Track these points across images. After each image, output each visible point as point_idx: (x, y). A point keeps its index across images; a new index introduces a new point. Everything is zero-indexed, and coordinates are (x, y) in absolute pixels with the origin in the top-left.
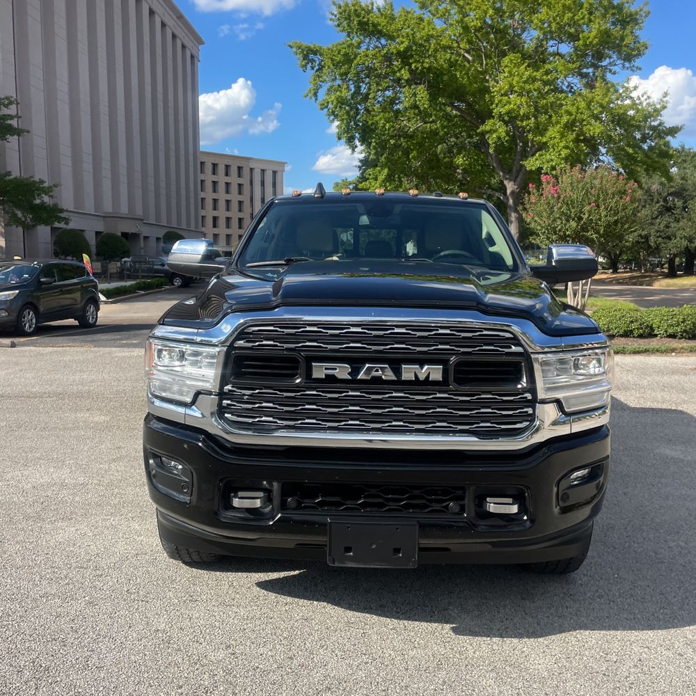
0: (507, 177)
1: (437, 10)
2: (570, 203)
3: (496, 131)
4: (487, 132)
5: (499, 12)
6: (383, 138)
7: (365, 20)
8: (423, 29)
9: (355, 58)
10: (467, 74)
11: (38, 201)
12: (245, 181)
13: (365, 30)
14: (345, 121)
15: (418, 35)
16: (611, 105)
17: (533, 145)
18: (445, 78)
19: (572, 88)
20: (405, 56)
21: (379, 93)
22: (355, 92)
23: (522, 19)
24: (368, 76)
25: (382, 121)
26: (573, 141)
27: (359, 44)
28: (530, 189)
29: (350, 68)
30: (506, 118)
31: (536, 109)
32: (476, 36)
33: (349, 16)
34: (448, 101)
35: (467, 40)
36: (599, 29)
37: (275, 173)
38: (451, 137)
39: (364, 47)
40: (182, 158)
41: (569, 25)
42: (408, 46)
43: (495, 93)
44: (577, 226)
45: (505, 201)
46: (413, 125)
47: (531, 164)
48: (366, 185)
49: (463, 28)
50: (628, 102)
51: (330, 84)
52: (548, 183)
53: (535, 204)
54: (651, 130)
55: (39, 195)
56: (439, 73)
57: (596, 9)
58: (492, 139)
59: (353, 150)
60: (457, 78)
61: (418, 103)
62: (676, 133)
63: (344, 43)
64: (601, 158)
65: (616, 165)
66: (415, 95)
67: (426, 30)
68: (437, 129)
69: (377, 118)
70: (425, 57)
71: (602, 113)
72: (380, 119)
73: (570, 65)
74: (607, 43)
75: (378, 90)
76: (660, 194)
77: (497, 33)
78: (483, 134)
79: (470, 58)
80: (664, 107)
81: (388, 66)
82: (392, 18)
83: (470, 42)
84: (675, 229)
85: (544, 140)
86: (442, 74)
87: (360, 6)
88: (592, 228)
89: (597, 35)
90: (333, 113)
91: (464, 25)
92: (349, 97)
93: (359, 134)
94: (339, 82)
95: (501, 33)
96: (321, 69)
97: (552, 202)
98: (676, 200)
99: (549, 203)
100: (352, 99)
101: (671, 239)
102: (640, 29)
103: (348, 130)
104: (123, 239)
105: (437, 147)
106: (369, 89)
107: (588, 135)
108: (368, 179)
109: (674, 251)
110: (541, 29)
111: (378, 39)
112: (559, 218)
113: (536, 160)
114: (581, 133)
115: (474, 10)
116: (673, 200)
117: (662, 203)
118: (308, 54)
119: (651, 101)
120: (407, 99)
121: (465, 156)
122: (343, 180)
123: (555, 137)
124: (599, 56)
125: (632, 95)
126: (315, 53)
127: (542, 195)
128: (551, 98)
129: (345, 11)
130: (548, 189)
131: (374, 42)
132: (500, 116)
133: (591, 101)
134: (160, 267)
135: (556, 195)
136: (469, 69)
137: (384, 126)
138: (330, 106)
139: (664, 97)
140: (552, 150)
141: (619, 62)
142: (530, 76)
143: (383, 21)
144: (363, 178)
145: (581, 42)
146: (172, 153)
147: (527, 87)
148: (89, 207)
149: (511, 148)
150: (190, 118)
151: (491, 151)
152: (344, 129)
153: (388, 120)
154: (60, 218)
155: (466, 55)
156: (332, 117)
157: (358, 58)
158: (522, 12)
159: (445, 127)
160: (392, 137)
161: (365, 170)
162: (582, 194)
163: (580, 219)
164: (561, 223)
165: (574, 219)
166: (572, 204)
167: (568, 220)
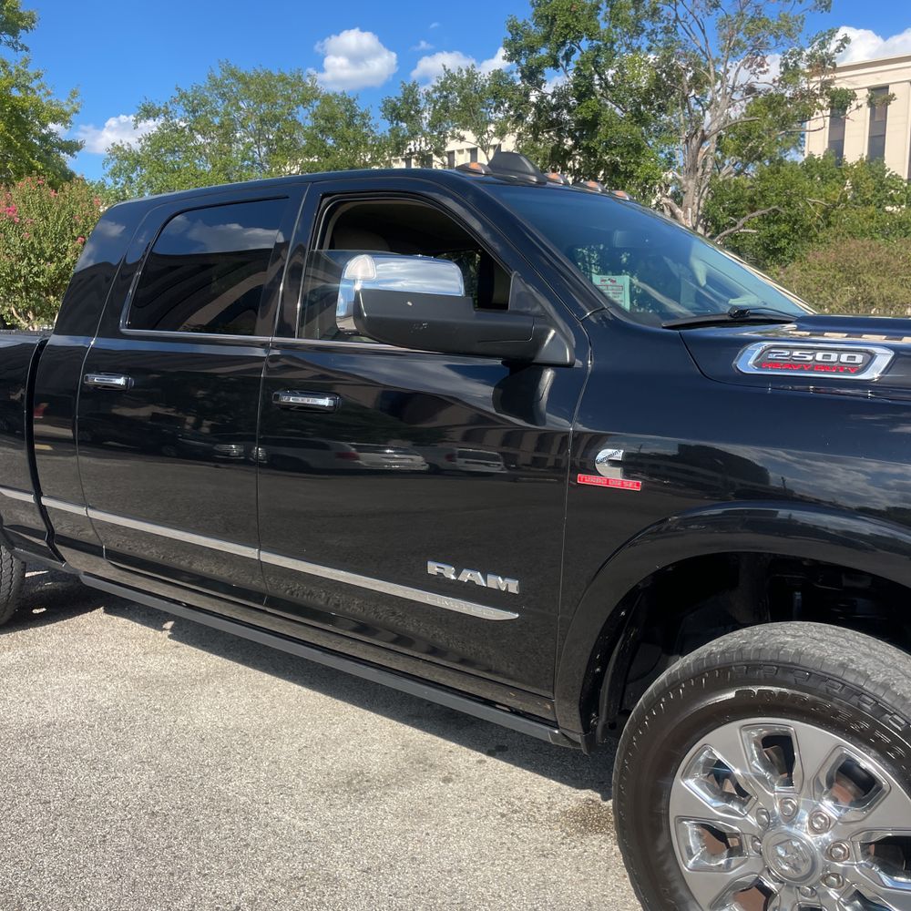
2: (40, 234)
97: (10, 229)
135: (16, 220)
162: (60, 222)
163: (60, 261)
164: (30, 264)
165: (50, 259)
166: (43, 235)
167: (38, 261)
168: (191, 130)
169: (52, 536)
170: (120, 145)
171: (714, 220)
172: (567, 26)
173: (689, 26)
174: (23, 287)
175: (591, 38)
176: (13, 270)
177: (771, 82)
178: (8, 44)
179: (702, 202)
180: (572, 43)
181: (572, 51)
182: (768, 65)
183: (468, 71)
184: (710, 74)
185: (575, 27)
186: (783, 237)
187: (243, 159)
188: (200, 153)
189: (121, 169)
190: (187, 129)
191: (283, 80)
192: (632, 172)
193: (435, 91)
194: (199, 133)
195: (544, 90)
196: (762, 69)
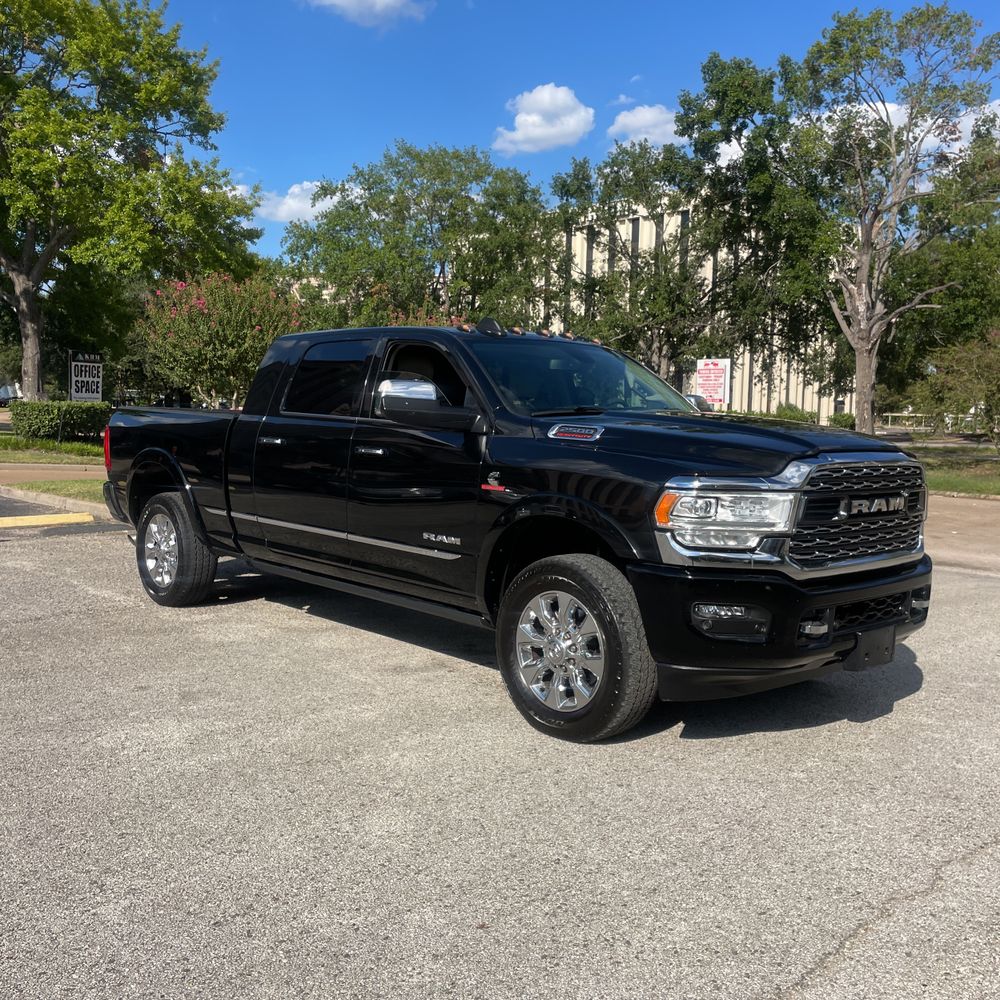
0: (14, 267)
2: (225, 322)
97: (199, 319)
119: (237, 193)
135: (205, 311)
162: (241, 313)
163: (240, 346)
164: (214, 349)
165: (232, 345)
166: (227, 324)
167: (222, 346)
168: (366, 207)
169: (237, 537)
170: (298, 223)
171: (894, 294)
172: (739, 101)
173: (870, 96)
174: (208, 369)
175: (762, 112)
176: (200, 354)
177: (957, 152)
178: (200, 144)
179: (881, 277)
180: (744, 117)
181: (744, 126)
182: (960, 132)
183: (640, 145)
184: (891, 145)
185: (746, 102)
186: (970, 312)
187: (415, 236)
188: (374, 230)
189: (298, 247)
190: (362, 207)
191: (457, 156)
192: (807, 246)
193: (605, 167)
194: (374, 210)
195: (718, 163)
196: (953, 137)
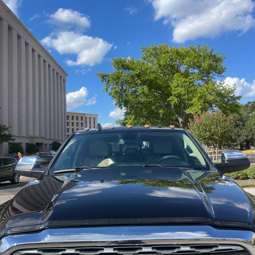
0: (179, 116)
1: (149, 60)
2: (206, 125)
3: (174, 100)
4: (170, 101)
5: (171, 60)
6: (132, 104)
7: (124, 64)
8: (145, 66)
9: (121, 77)
10: (162, 81)
11: (3, 133)
12: (84, 121)
13: (124, 67)
14: (118, 99)
15: (143, 68)
16: (215, 89)
17: (188, 105)
18: (154, 82)
19: (200, 84)
20: (139, 76)
21: (130, 89)
22: (121, 89)
23: (180, 62)
24: (126, 83)
25: (132, 99)
26: (203, 102)
27: (122, 72)
28: (190, 121)
29: (119, 81)
30: (177, 95)
31: (188, 92)
32: (164, 68)
33: (118, 63)
34: (155, 90)
35: (161, 69)
36: (208, 63)
37: (94, 118)
38: (157, 103)
39: (124, 74)
40: (60, 115)
41: (197, 63)
42: (139, 72)
43: (172, 87)
44: (210, 134)
45: (179, 125)
46: (143, 99)
47: (188, 111)
48: (127, 121)
49: (159, 65)
50: (221, 88)
51: (112, 87)
52: (196, 118)
53: (192, 126)
54: (230, 98)
55: (4, 131)
56: (151, 81)
57: (206, 57)
58: (172, 103)
59: (122, 109)
60: (158, 83)
61: (144, 91)
62: (240, 98)
63: (116, 72)
64: (213, 108)
65: (220, 111)
66: (143, 89)
67: (146, 66)
68: (152, 100)
69: (130, 98)
70: (146, 76)
71: (212, 92)
72: (131, 98)
73: (199, 76)
74: (211, 68)
75: (130, 88)
76: (234, 120)
77: (171, 67)
78: (169, 101)
79: (162, 76)
80: (235, 89)
81: (133, 79)
82: (133, 63)
83: (162, 70)
84: (241, 133)
85: (192, 103)
86: (153, 81)
87: (122, 59)
88: (216, 135)
89: (208, 65)
90: (114, 96)
91: (159, 64)
92: (119, 91)
93: (123, 103)
94: (115, 86)
95: (172, 67)
96: (108, 81)
97: (199, 125)
98: (240, 122)
99: (198, 126)
100: (120, 91)
101: (240, 136)
102: (223, 63)
103: (119, 102)
104: (37, 145)
105: (152, 107)
106: (126, 88)
107: (208, 100)
108: (128, 119)
109: (242, 141)
110: (187, 64)
111: (129, 70)
112: (202, 131)
113: (190, 110)
114: (205, 100)
115: (163, 59)
116: (239, 123)
117: (235, 123)
118: (104, 77)
119: (229, 87)
120: (140, 90)
121: (163, 110)
122: (119, 120)
123: (196, 102)
124: (208, 73)
125: (223, 86)
126: (106, 76)
127: (194, 122)
128: (193, 88)
129: (116, 61)
130: (197, 121)
131: (127, 72)
132: (175, 95)
133: (208, 88)
134: (50, 155)
135: (200, 123)
136: (162, 80)
137: (132, 100)
138: (113, 94)
139: (235, 86)
140: (195, 106)
141: (216, 74)
142: (185, 81)
143: (130, 64)
144: (126, 119)
145: (202, 68)
146: (56, 113)
147: (184, 84)
148: (24, 134)
149: (180, 106)
150: (63, 101)
151: (172, 107)
152: (118, 102)
153: (134, 98)
154: (11, 139)
155: (161, 75)
156: (113, 98)
157: (122, 77)
158: (179, 59)
159: (155, 100)
160: (136, 104)
161: (127, 116)
162: (210, 122)
163: (211, 132)
164: (203, 133)
165: (208, 131)
178: (220, 76)
